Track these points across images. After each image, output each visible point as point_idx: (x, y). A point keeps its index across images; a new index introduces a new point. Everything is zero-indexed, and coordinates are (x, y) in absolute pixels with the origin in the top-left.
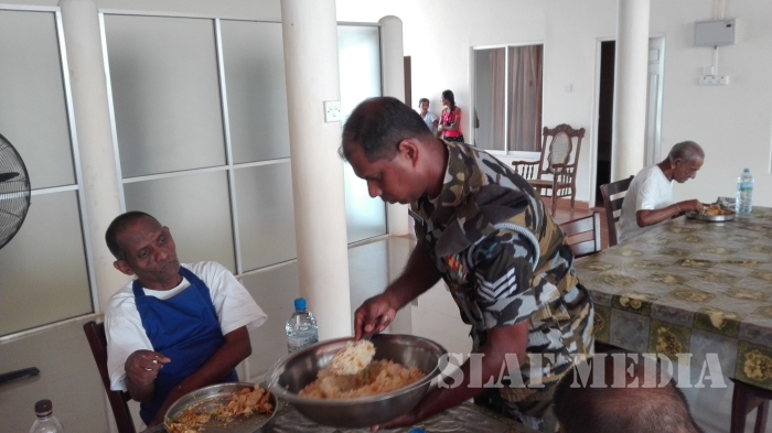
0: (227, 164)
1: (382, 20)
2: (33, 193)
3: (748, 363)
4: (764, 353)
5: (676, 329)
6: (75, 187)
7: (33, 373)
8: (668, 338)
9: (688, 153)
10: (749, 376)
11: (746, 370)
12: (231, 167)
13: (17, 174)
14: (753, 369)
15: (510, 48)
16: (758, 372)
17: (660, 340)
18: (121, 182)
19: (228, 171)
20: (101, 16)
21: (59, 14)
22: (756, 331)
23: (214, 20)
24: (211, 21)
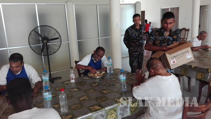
0: (99, 37)
1: (136, 3)
2: (62, 42)
3: (199, 75)
4: (202, 73)
5: (185, 69)
6: (68, 42)
7: (60, 78)
8: (184, 71)
9: (203, 33)
10: (199, 78)
11: (198, 77)
12: (100, 38)
13: (59, 38)
14: (199, 76)
15: (171, 8)
16: (200, 77)
17: (182, 71)
18: (77, 41)
19: (99, 39)
20: (74, 5)
21: (65, 5)
22: (200, 68)
23: (97, 5)
24: (96, 5)
